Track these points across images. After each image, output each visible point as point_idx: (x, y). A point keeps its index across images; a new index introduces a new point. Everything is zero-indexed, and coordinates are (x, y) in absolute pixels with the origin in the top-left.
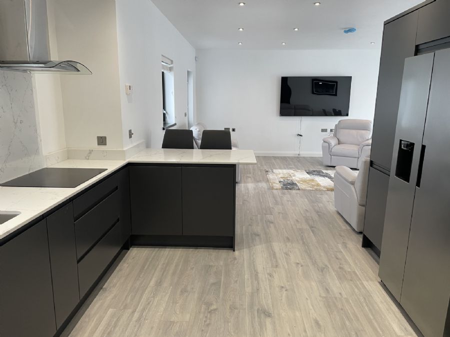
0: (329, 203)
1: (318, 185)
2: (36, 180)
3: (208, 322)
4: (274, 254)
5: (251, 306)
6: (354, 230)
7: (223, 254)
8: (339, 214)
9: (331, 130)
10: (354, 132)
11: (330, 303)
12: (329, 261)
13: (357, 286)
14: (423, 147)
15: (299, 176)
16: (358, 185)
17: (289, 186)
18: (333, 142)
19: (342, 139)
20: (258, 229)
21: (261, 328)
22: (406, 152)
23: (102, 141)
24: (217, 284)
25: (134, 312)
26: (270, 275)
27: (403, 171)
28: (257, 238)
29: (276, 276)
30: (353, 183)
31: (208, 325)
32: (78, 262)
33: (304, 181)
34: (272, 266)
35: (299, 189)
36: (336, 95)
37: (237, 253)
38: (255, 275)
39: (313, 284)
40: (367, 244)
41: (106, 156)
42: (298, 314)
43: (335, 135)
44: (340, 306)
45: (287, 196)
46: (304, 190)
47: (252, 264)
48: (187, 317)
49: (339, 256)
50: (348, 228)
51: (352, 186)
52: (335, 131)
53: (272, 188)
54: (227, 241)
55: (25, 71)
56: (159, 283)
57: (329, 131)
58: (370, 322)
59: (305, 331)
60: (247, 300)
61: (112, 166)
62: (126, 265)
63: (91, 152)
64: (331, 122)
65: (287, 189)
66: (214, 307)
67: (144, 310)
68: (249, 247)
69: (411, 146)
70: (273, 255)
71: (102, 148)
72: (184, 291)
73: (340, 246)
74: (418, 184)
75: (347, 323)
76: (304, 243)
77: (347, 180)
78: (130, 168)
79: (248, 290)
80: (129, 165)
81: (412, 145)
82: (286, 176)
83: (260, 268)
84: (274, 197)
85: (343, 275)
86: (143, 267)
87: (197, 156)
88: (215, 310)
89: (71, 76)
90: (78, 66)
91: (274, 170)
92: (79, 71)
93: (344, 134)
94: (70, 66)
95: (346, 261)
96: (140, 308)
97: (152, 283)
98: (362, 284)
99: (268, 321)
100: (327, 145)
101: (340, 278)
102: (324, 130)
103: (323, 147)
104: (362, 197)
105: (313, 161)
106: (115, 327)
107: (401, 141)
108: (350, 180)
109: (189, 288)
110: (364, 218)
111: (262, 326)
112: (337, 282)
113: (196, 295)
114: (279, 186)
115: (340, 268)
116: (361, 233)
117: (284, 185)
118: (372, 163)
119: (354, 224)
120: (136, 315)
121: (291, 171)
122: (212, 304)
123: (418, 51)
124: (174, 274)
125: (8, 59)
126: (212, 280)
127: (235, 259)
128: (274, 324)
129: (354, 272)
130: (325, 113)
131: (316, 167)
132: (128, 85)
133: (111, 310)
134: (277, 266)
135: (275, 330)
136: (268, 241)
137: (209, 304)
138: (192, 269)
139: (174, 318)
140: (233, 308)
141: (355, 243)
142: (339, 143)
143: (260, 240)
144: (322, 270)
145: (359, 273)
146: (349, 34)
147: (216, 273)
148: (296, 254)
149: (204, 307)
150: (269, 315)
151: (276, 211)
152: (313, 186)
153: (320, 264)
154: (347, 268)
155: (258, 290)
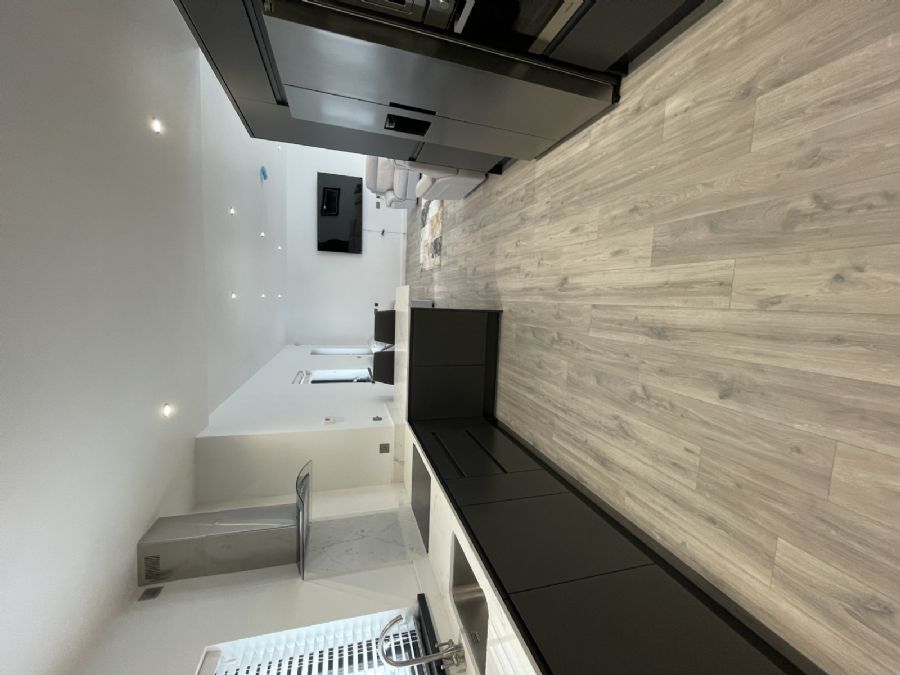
0: (456, 206)
1: (437, 216)
2: (422, 512)
3: (569, 342)
4: (506, 269)
5: (555, 297)
6: (484, 182)
7: (505, 322)
8: (466, 197)
9: (378, 197)
10: (380, 172)
11: (555, 214)
12: (515, 211)
13: (541, 185)
14: (392, 105)
15: (427, 236)
16: (435, 174)
17: (437, 248)
18: (390, 196)
19: (389, 187)
20: (481, 285)
21: (577, 288)
22: (398, 123)
23: (384, 448)
24: (534, 331)
25: (557, 416)
26: (527, 275)
27: (420, 128)
28: (491, 286)
29: (528, 269)
30: (434, 180)
31: (572, 342)
32: (505, 472)
33: (432, 231)
34: (519, 272)
35: (441, 237)
36: (339, 189)
37: (505, 309)
38: (527, 290)
39: (537, 230)
40: (498, 169)
41: (400, 445)
42: (565, 250)
43: (384, 193)
44: (559, 205)
45: (448, 250)
46: (442, 232)
47: (515, 293)
48: (564, 363)
49: (509, 200)
50: (481, 188)
51: (438, 181)
52: (379, 194)
53: (440, 265)
54: (491, 320)
55: (308, 528)
56: (531, 390)
57: (379, 200)
58: (575, 175)
59: (581, 243)
60: (551, 302)
61: (410, 439)
62: (512, 423)
63: (396, 460)
64: (369, 197)
65: (440, 250)
66: (556, 335)
67: (556, 406)
68: (499, 295)
69: (391, 118)
70: (506, 271)
71: (392, 448)
72: (540, 365)
73: (500, 198)
74: (433, 113)
75: (575, 198)
76: (496, 237)
77: (431, 187)
78: (413, 420)
79: (541, 299)
80: (411, 421)
81: (389, 116)
82: (427, 250)
83: (520, 286)
84: (448, 265)
85: (529, 198)
86: (515, 405)
87: (402, 348)
88: (558, 334)
89: (314, 481)
90: (303, 475)
91: (421, 262)
92: (308, 475)
93: (382, 184)
94: (303, 484)
95: (515, 194)
96: (553, 410)
97: (531, 397)
98: (539, 178)
99: (572, 281)
100: (393, 204)
101: (531, 203)
102: (378, 205)
103: (396, 207)
104: (448, 172)
105: (411, 219)
106: (569, 435)
107: (385, 128)
108: (430, 183)
109: (537, 360)
110: (471, 171)
111: (576, 288)
112: (536, 205)
113: (545, 353)
114: (437, 260)
115: (522, 200)
116: (487, 176)
117: (436, 253)
118: (412, 159)
119: (478, 181)
120: (561, 414)
121: (422, 244)
122: (553, 338)
123: (283, 102)
124: (523, 375)
125: (294, 547)
126: (530, 336)
127: (510, 311)
128: (575, 275)
129: (528, 185)
130: (359, 203)
131: (417, 216)
132: (324, 421)
133: (554, 439)
134: (518, 267)
135: (580, 275)
136: (492, 274)
137: (553, 341)
138: (519, 356)
139: (565, 376)
140: (558, 316)
141: (499, 183)
142: (392, 189)
143: (492, 282)
144: (523, 220)
145: (527, 181)
146: (268, 173)
147: (523, 331)
148: (507, 245)
149: (556, 346)
150: (565, 279)
151: (463, 263)
152: (438, 221)
153: (517, 221)
154: (522, 193)
155: (541, 289)
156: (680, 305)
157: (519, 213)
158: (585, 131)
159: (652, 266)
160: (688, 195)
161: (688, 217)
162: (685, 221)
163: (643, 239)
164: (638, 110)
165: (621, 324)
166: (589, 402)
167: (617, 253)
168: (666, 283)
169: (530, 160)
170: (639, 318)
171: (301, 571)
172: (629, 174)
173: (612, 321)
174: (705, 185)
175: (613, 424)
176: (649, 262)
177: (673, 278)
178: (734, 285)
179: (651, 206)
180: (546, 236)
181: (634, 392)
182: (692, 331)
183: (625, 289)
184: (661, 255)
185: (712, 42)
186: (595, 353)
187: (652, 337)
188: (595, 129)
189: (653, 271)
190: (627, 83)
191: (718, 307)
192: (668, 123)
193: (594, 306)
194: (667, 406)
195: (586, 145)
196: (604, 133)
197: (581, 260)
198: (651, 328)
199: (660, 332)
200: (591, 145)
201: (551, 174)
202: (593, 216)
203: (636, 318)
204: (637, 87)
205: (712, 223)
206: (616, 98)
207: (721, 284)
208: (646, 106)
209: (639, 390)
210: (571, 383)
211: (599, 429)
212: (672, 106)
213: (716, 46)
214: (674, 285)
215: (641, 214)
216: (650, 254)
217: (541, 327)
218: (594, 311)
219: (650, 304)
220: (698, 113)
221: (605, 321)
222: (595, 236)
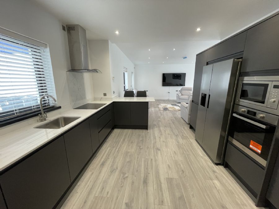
0: (179, 115)
1: (175, 109)
2: (85, 107)
4: (161, 131)
5: (154, 147)
6: (187, 123)
7: (144, 131)
8: (182, 118)
9: (179, 91)
10: (187, 91)
11: (179, 146)
12: (179, 133)
13: (188, 141)
14: (209, 95)
15: (169, 106)
16: (188, 108)
17: (166, 109)
18: (180, 95)
19: (183, 94)
20: (155, 123)
21: (157, 154)
22: (204, 97)
23: (105, 95)
24: (143, 140)
25: (116, 149)
26: (159, 137)
27: (203, 103)
29: (161, 138)
30: (186, 108)
31: (140, 153)
32: (99, 132)
33: (170, 108)
34: (160, 135)
35: (169, 110)
36: (181, 79)
37: (149, 131)
38: (155, 138)
39: (174, 140)
40: (191, 127)
41: (106, 99)
42: (169, 150)
43: (181, 92)
44: (182, 147)
45: (165, 113)
47: (154, 134)
48: (133, 150)
49: (182, 131)
50: (185, 122)
52: (181, 91)
53: (160, 110)
54: (145, 127)
55: (81, 73)
56: (124, 140)
57: (178, 91)
59: (171, 155)
60: (152, 146)
61: (108, 103)
62: (113, 134)
63: (102, 98)
64: (179, 88)
65: (165, 110)
66: (142, 147)
67: (119, 148)
68: (153, 129)
69: (206, 95)
70: (160, 131)
71: (105, 97)
72: (132, 142)
73: (182, 128)
74: (208, 107)
75: (185, 152)
76: (170, 127)
77: (184, 107)
78: (114, 103)
79: (153, 142)
80: (114, 102)
82: (165, 106)
83: (156, 135)
84: (161, 113)
85: (183, 137)
86: (119, 134)
87: (135, 99)
88: (142, 148)
89: (95, 74)
90: (98, 71)
91: (161, 104)
92: (98, 72)
93: (184, 92)
94: (95, 71)
95: (184, 133)
97: (122, 140)
98: (189, 140)
99: (159, 152)
100: (177, 95)
102: (177, 91)
103: (177, 96)
104: (189, 112)
105: (174, 101)
106: (110, 153)
107: (202, 93)
108: (186, 107)
109: (133, 142)
110: (190, 119)
111: (157, 153)
112: (181, 140)
113: (136, 144)
114: (162, 109)
115: (182, 135)
116: (189, 124)
118: (193, 101)
119: (187, 121)
120: (117, 150)
121: (166, 104)
123: (207, 64)
124: (128, 137)
125: (76, 69)
126: (141, 139)
127: (148, 132)
128: (161, 152)
129: (187, 137)
130: (177, 85)
131: (174, 103)
132: (113, 76)
133: (109, 148)
134: (162, 135)
135: (161, 154)
136: (159, 127)
137: (140, 147)
138: (134, 136)
139: (129, 151)
140: (148, 148)
141: (187, 127)
142: (182, 95)
143: (156, 127)
144: (177, 136)
145: (188, 137)
146: (185, 59)
147: (142, 137)
148: (168, 131)
149: (138, 147)
150: (159, 150)
151: (161, 117)
152: (173, 109)
153: (176, 134)
154: (185, 135)
155: (156, 142)
156: (155, 188)
157: (178, 134)
158: (205, 155)
159: (166, 178)
160: (189, 189)
161: (183, 189)
162: (181, 189)
163: (174, 175)
164: (214, 172)
165: (147, 169)
166: (121, 159)
167: (169, 166)
168: (161, 183)
169: (195, 137)
170: (149, 175)
171: (69, 71)
172: (194, 169)
173: (148, 166)
174: (193, 194)
175: (115, 167)
176: (167, 177)
177: (163, 185)
178: (162, 206)
179: (185, 177)
180: (172, 143)
181: (126, 174)
182: (147, 192)
183: (158, 169)
184: (170, 181)
185: (238, 195)
186: (137, 161)
187: (144, 179)
188: (207, 158)
189: (164, 179)
190: (221, 167)
191: (155, 201)
192: (211, 181)
193: (152, 159)
194: (122, 185)
195: (201, 155)
196: (205, 161)
197: (165, 154)
198: (146, 179)
199: (145, 182)
200: (201, 157)
201: (191, 144)
202: (180, 158)
203: (149, 173)
204: (221, 170)
205: (181, 198)
206: (217, 164)
207: (162, 202)
208: (215, 174)
209: (126, 175)
210: (127, 153)
211: (113, 162)
212: (216, 182)
213: (237, 197)
214: (161, 186)
215: (182, 174)
216: (170, 177)
217: (144, 142)
218: (150, 159)
219: (154, 178)
220: (215, 191)
221: (148, 163)
222: (174, 159)
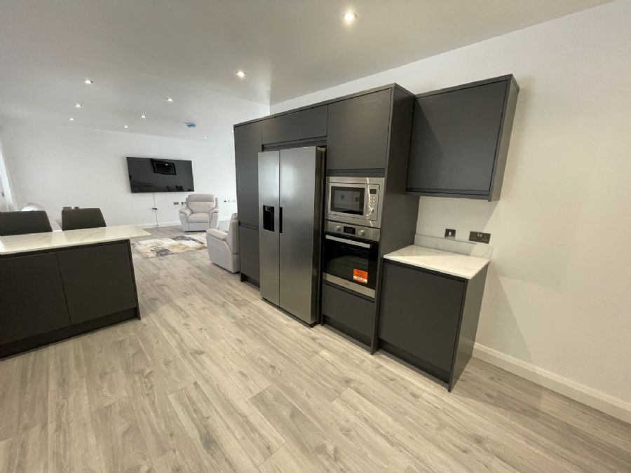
0: (205, 258)
1: (187, 247)
3: (149, 385)
4: (180, 309)
5: (183, 353)
6: (230, 272)
7: (129, 328)
8: (215, 264)
9: (182, 203)
10: (202, 203)
11: (240, 324)
12: (224, 298)
13: (251, 307)
14: (281, 209)
15: (167, 243)
16: (230, 240)
17: (162, 252)
18: (188, 212)
19: (194, 209)
20: (154, 294)
21: (202, 365)
24: (140, 352)
25: (45, 425)
26: (186, 325)
27: (269, 224)
28: (157, 301)
29: (191, 324)
30: (225, 240)
31: (151, 388)
33: (174, 246)
34: (184, 318)
35: (173, 254)
37: (144, 320)
38: (173, 331)
39: (222, 317)
40: (244, 279)
42: (223, 341)
43: (188, 207)
44: (247, 323)
45: (165, 261)
46: (177, 253)
47: (166, 324)
48: (124, 394)
49: (230, 292)
50: (226, 272)
51: (225, 243)
52: (188, 201)
53: (147, 258)
56: (63, 383)
57: (180, 203)
58: (269, 324)
59: (234, 350)
60: (178, 352)
64: (182, 197)
65: (162, 255)
66: (148, 371)
67: (59, 416)
68: (153, 311)
69: (272, 209)
70: (179, 310)
72: (103, 375)
73: (227, 286)
74: (281, 231)
75: (257, 331)
76: (199, 292)
77: (219, 238)
79: (173, 343)
82: (155, 245)
83: (174, 323)
84: (154, 265)
85: (239, 304)
88: (151, 372)
91: (140, 242)
93: (194, 205)
95: (235, 294)
96: (51, 418)
97: (53, 386)
98: (253, 304)
99: (204, 357)
100: (184, 215)
101: (238, 306)
102: (176, 203)
103: (181, 218)
104: (234, 248)
105: (177, 229)
107: (264, 207)
108: (222, 238)
109: (108, 370)
110: (239, 262)
111: (201, 363)
112: (238, 310)
113: (121, 372)
114: (152, 255)
115: (235, 300)
116: (238, 273)
117: (157, 253)
118: (239, 223)
119: (231, 268)
120: (51, 427)
121: (158, 240)
122: (144, 370)
123: (263, 149)
124: (78, 367)
126: (131, 352)
127: (145, 325)
128: (209, 356)
129: (246, 300)
130: (169, 190)
131: (180, 233)
134: (188, 316)
135: (212, 360)
136: (169, 300)
138: (100, 352)
139: (108, 402)
140: (167, 363)
141: (235, 281)
142: (192, 213)
143: (161, 302)
144: (224, 306)
145: (248, 299)
146: (191, 128)
147: (131, 344)
148: (198, 302)
149: (137, 378)
150: (202, 353)
151: (161, 274)
152: (184, 249)
153: (220, 303)
154: (238, 298)
155: (182, 340)
156: (238, 437)
157: (225, 300)
158: (291, 319)
159: (250, 400)
160: (298, 390)
161: (288, 398)
162: (285, 398)
163: (261, 384)
164: (314, 339)
165: (195, 411)
166: (92, 441)
167: (243, 374)
169: (261, 295)
170: (210, 419)
172: (287, 353)
173: (193, 403)
174: (307, 393)
176: (251, 396)
177: (251, 418)
178: (273, 456)
179: (280, 375)
180: (222, 323)
182: (226, 460)
183: (223, 394)
184: (260, 400)
185: (352, 354)
186: (155, 411)
187: (201, 439)
188: (295, 323)
189: (247, 403)
190: (319, 328)
191: (254, 459)
192: (317, 356)
193: (196, 384)
195: (285, 322)
196: (296, 329)
197: (222, 354)
198: (208, 433)
199: (210, 442)
200: (287, 325)
201: (260, 311)
202: (254, 346)
203: (208, 418)
204: (320, 332)
205: (295, 413)
206: (312, 326)
207: (268, 448)
208: (317, 341)
210: (104, 414)
212: (324, 353)
213: (353, 357)
214: (248, 422)
215: (273, 373)
216: (255, 394)
217: (148, 356)
218: (193, 386)
219: (224, 417)
220: (330, 368)
221: (190, 398)
222: (243, 354)
